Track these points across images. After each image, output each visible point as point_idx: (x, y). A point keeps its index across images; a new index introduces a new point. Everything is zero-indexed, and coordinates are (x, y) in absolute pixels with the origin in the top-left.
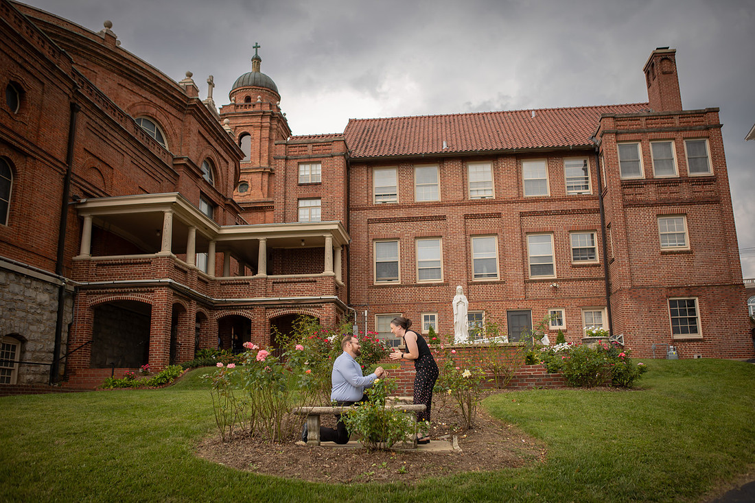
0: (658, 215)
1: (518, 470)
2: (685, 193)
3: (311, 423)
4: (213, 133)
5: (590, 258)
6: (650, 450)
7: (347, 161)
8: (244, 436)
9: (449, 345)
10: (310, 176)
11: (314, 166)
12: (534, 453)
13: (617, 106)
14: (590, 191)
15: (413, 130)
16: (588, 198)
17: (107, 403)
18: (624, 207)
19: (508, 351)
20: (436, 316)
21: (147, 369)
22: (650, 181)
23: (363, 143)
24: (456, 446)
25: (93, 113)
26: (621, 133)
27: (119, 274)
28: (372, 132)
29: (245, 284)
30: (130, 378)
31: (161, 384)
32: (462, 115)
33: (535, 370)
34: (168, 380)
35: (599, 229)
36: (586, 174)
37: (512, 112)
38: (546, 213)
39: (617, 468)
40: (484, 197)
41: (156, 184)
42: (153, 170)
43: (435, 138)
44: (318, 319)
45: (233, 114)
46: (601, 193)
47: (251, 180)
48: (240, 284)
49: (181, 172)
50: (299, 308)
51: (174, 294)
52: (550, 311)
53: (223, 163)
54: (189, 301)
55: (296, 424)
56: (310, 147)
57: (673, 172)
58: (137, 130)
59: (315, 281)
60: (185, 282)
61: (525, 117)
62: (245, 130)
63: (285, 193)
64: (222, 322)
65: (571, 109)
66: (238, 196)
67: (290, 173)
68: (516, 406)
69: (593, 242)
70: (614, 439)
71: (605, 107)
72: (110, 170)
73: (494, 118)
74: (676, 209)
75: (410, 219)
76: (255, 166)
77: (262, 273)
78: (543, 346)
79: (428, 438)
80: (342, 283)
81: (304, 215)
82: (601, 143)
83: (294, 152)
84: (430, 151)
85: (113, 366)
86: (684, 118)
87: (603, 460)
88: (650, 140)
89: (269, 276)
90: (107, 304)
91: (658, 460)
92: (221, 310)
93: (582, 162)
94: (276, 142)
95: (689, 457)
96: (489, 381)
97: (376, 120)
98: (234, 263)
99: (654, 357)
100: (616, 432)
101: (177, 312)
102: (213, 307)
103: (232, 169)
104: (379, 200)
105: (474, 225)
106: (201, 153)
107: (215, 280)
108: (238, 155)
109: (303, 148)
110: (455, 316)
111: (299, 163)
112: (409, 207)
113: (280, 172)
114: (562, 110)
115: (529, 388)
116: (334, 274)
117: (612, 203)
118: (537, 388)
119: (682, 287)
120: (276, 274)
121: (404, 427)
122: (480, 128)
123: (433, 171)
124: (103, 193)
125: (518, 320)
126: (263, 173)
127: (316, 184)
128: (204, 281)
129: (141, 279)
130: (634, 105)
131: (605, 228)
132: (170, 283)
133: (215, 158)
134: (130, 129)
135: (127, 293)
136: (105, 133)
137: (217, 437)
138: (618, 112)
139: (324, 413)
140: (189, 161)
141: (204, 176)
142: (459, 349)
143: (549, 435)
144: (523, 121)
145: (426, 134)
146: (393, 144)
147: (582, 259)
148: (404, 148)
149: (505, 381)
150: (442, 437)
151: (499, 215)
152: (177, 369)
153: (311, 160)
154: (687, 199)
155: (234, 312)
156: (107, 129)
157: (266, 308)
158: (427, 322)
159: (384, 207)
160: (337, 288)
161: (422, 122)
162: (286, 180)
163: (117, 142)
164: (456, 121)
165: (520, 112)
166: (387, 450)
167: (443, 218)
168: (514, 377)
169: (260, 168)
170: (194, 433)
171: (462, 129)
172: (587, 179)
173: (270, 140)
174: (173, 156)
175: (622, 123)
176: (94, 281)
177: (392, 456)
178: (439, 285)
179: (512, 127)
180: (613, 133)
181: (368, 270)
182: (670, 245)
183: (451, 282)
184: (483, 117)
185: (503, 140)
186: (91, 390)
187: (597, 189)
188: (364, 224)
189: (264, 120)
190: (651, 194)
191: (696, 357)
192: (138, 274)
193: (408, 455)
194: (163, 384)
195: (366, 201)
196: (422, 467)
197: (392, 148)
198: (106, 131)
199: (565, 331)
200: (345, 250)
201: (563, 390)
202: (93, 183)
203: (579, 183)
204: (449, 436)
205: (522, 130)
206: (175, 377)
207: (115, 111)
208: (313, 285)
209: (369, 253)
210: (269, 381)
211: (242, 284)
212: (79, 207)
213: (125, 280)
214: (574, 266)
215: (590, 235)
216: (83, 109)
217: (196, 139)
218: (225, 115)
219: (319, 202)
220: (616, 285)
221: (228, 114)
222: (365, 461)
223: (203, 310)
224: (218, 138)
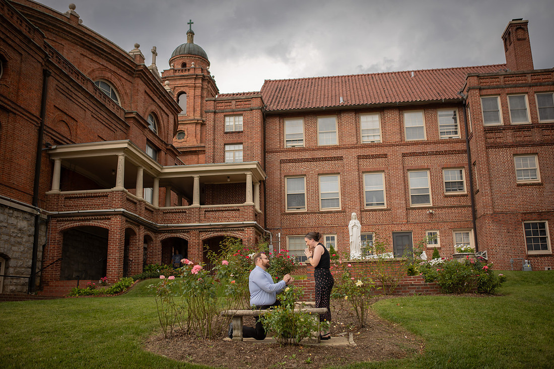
0: (514, 155)
1: (402, 360)
2: (537, 136)
3: (234, 323)
4: (157, 92)
5: (459, 189)
6: (509, 345)
7: (263, 114)
8: (183, 334)
9: (345, 260)
10: (234, 126)
11: (237, 118)
12: (415, 347)
13: (481, 67)
14: (459, 136)
15: (316, 88)
16: (457, 141)
17: (73, 308)
18: (487, 149)
19: (393, 265)
20: (336, 236)
21: (105, 281)
22: (507, 127)
23: (276, 99)
24: (352, 342)
25: (61, 78)
26: (484, 89)
27: (82, 205)
28: (283, 90)
29: (183, 212)
30: (92, 288)
31: (116, 292)
32: (355, 76)
33: (415, 280)
34: (122, 290)
35: (467, 166)
36: (456, 122)
37: (395, 73)
38: (423, 154)
39: (482, 359)
40: (373, 142)
41: (112, 133)
42: (109, 123)
43: (334, 94)
44: (241, 240)
45: (172, 77)
46: (468, 137)
47: (187, 129)
48: (178, 212)
49: (131, 123)
50: (226, 231)
51: (126, 221)
52: (427, 232)
53: (164, 116)
54: (139, 226)
55: (223, 324)
56: (234, 102)
57: (527, 120)
58: (96, 90)
59: (239, 210)
60: (135, 211)
61: (405, 77)
62: (182, 89)
63: (214, 139)
64: (164, 242)
65: (443, 70)
66: (177, 143)
67: (218, 124)
68: (400, 309)
69: (461, 177)
70: (480, 335)
71: (470, 68)
72: (75, 123)
73: (381, 78)
74: (529, 149)
75: (314, 160)
76: (190, 118)
77: (196, 203)
78: (422, 261)
79: (329, 335)
80: (260, 211)
81: (229, 157)
82: (467, 97)
83: (221, 106)
84: (330, 105)
85: (78, 278)
86: (535, 75)
87: (470, 352)
88: (507, 94)
89: (202, 206)
90: (73, 229)
91: (515, 353)
92: (164, 233)
93: (452, 113)
94: (207, 99)
95: (540, 350)
96: (378, 289)
97: (286, 80)
98: (174, 195)
99: (512, 269)
100: (481, 330)
101: (129, 235)
102: (157, 231)
103: (172, 121)
104: (289, 145)
105: (365, 164)
106: (147, 109)
107: (159, 210)
108: (176, 110)
109: (228, 104)
110: (351, 237)
111: (225, 116)
112: (313, 150)
113: (210, 123)
114: (436, 70)
115: (410, 295)
116: (253, 204)
117: (477, 146)
118: (417, 294)
119: (534, 213)
120: (207, 204)
121: (309, 326)
122: (369, 86)
123: (332, 121)
124: (70, 141)
125: (401, 240)
126: (197, 124)
127: (239, 132)
128: (150, 210)
129: (100, 209)
130: (494, 66)
131: (471, 165)
132: (123, 212)
133: (158, 112)
134: (90, 90)
135: (89, 220)
136: (70, 93)
137: (160, 335)
138: (482, 72)
139: (246, 315)
140: (137, 114)
141: (149, 126)
142: (353, 263)
143: (426, 333)
144: (404, 81)
145: (326, 91)
146: (300, 99)
147: (453, 190)
148: (309, 103)
149: (391, 289)
150: (341, 334)
151: (385, 156)
152: (129, 281)
153: (235, 113)
154: (538, 141)
155: (174, 235)
156: (72, 90)
157: (200, 232)
158: (328, 242)
159: (293, 150)
160: (256, 215)
161: (323, 82)
162: (214, 129)
163: (80, 100)
164: (350, 80)
165: (402, 73)
166: (296, 345)
167: (341, 158)
168: (398, 286)
169: (194, 119)
170: (143, 331)
171: (355, 87)
172: (456, 126)
173: (202, 97)
174: (124, 111)
175: (484, 80)
176: (62, 211)
177: (300, 349)
178: (337, 212)
179: (395, 85)
180: (477, 89)
181: (281, 201)
182: (524, 179)
183: (347, 210)
184: (372, 77)
185: (388, 96)
186: (61, 297)
187: (464, 134)
188: (277, 164)
189: (197, 82)
190: (509, 137)
191: (546, 269)
192: (97, 205)
193: (313, 349)
194: (118, 292)
195: (279, 145)
196: (324, 358)
197: (299, 102)
198: (71, 91)
199: (440, 248)
200: (262, 185)
201: (438, 296)
202: (62, 133)
203: (450, 129)
204: (346, 333)
205: (404, 87)
206: (127, 287)
207: (78, 75)
208: (237, 213)
209: (282, 187)
210: (202, 290)
211: (181, 212)
212: (50, 152)
213: (87, 210)
214: (446, 196)
215: (459, 172)
216: (53, 74)
217: (143, 97)
218: (165, 78)
219: (241, 147)
220: (480, 212)
221: (168, 77)
222: (278, 353)
223: (149, 233)
224: (160, 96)
